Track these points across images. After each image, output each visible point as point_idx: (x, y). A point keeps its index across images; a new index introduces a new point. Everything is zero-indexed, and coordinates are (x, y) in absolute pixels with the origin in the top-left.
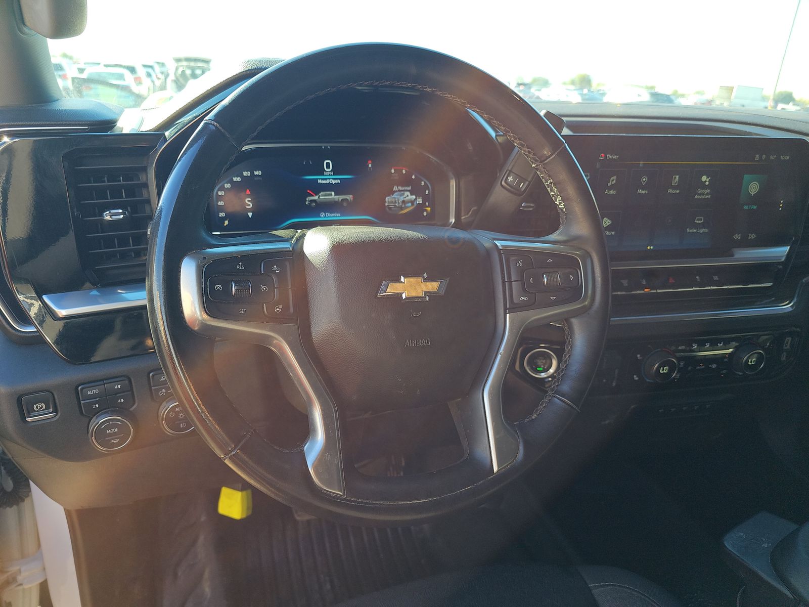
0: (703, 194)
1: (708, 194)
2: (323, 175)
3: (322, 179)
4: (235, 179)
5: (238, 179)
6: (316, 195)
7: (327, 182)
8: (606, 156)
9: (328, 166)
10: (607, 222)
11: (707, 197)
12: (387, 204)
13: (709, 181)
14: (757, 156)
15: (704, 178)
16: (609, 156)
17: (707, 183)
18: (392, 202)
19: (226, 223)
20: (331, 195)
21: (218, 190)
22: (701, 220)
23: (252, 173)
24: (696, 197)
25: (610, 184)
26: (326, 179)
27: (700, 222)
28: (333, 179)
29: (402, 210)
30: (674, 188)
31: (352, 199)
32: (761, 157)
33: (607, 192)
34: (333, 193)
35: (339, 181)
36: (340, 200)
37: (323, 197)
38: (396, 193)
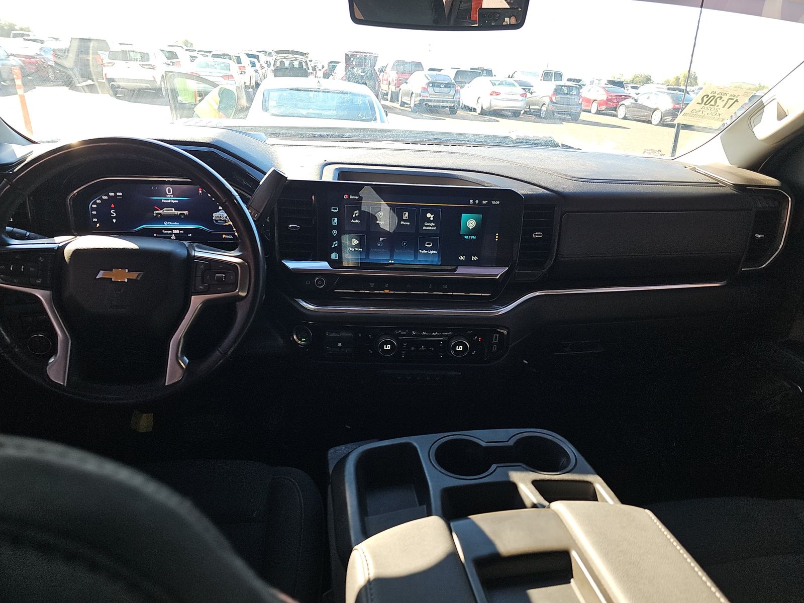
0: (430, 226)
1: (433, 226)
2: (166, 197)
3: (165, 200)
4: (104, 197)
5: (106, 197)
6: (161, 210)
7: (169, 201)
8: (349, 197)
9: (169, 192)
10: (355, 242)
11: (432, 228)
12: (214, 218)
13: (433, 217)
14: (471, 201)
15: (429, 215)
16: (351, 197)
17: (432, 219)
18: (218, 217)
19: (98, 225)
20: (172, 210)
21: (92, 204)
22: (430, 244)
23: (116, 194)
24: (424, 228)
25: (354, 216)
26: (168, 200)
27: (429, 246)
28: (173, 200)
29: (226, 223)
30: (405, 221)
31: (187, 213)
32: (474, 202)
33: (353, 221)
34: (173, 209)
35: (177, 201)
36: (179, 214)
37: (165, 211)
38: (220, 211)
